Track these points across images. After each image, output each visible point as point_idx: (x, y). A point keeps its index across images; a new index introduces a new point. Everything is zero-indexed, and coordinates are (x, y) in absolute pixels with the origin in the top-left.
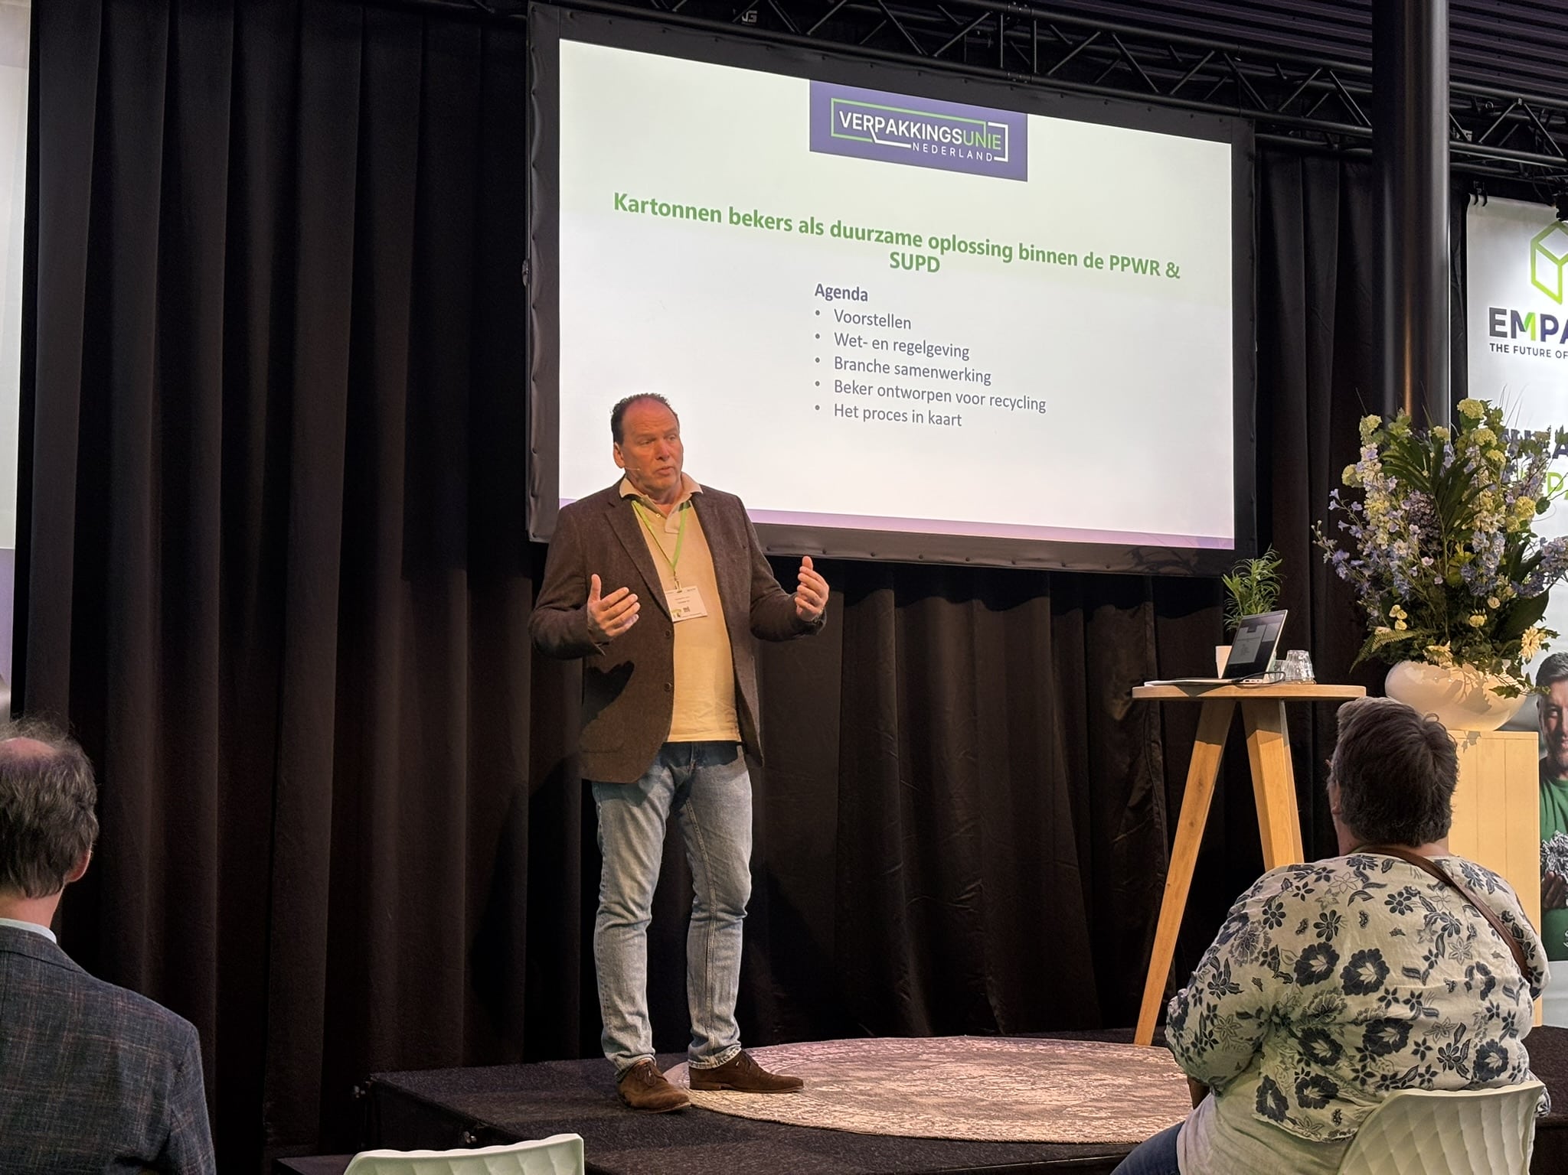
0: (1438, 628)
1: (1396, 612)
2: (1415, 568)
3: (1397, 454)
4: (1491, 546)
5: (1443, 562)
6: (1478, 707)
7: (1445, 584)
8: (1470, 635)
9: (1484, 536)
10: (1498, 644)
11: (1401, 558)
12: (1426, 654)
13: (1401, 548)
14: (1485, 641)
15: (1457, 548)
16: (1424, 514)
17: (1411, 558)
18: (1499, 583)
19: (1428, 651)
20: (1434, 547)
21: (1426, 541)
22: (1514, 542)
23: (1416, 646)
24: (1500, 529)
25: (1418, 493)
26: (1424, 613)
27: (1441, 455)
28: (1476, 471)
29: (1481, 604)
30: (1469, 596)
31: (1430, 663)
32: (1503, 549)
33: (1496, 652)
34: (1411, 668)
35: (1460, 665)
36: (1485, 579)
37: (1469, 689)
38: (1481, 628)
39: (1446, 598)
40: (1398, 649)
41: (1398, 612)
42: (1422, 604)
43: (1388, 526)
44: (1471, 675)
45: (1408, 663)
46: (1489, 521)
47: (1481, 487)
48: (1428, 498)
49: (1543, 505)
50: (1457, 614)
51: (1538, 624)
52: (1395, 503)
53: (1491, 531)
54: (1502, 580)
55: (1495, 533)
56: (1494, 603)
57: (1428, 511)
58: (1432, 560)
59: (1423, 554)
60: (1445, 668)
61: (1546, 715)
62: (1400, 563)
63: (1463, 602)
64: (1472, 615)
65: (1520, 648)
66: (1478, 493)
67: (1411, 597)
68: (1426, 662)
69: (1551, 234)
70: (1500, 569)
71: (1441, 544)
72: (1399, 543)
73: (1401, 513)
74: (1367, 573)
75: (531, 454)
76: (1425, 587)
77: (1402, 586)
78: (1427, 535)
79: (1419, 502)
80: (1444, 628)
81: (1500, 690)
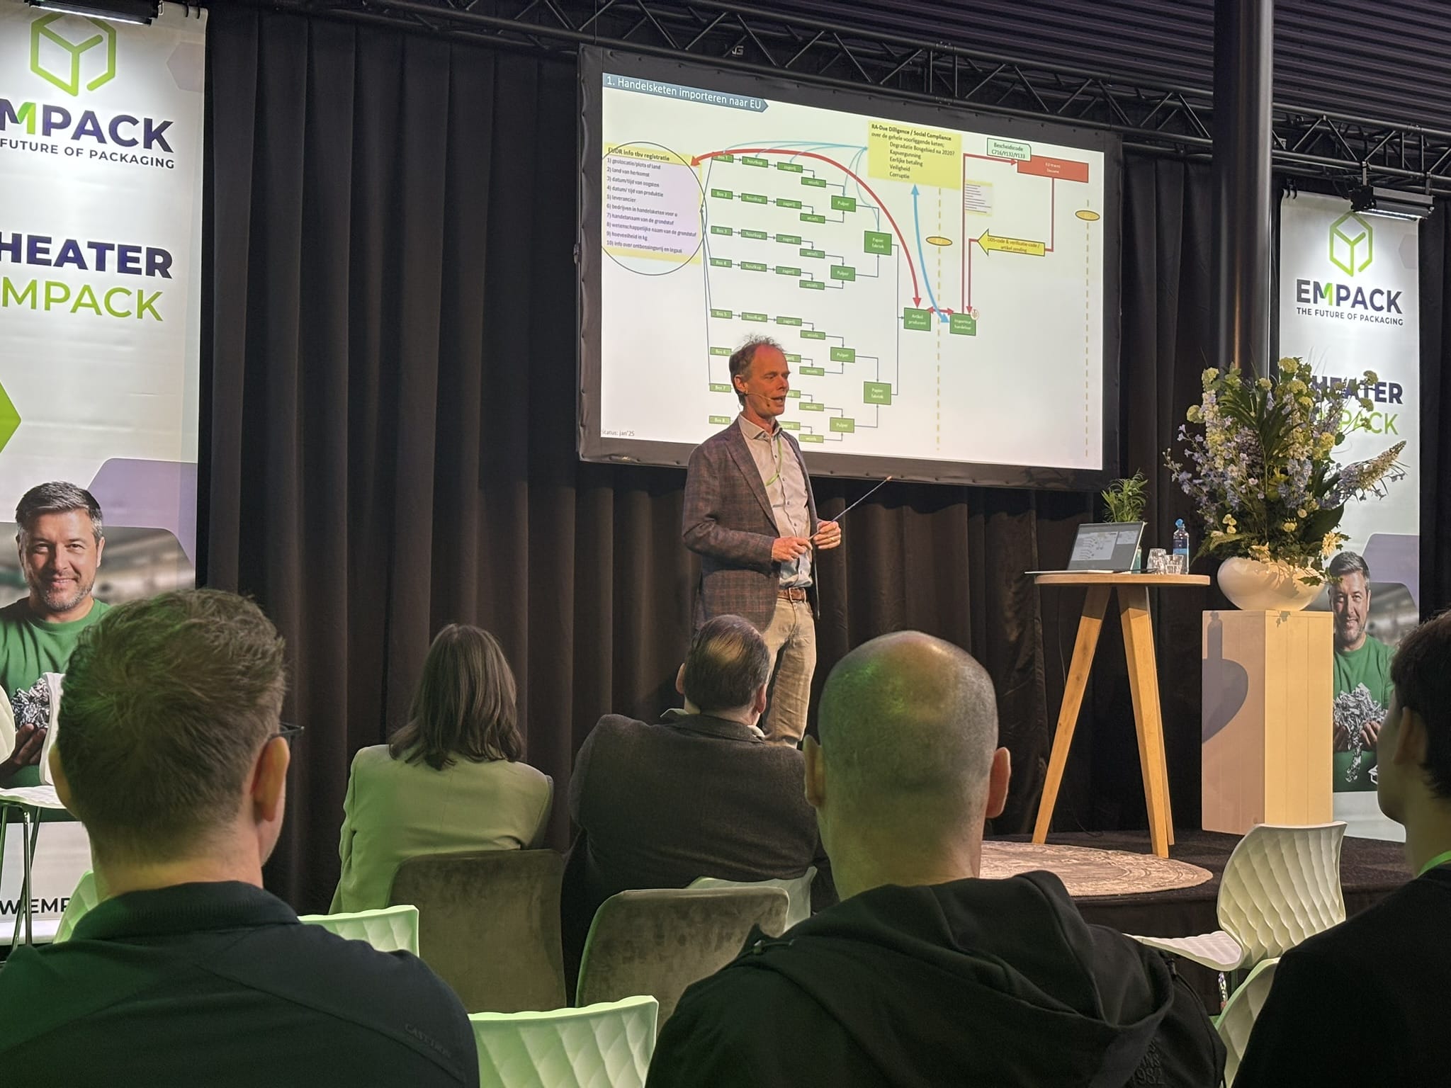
0: (1259, 533)
1: (1228, 519)
2: (1243, 487)
3: (1231, 399)
4: (1302, 470)
5: (1264, 482)
6: (1289, 592)
7: (1266, 499)
8: (1284, 538)
9: (1296, 462)
10: (1305, 546)
11: (1233, 479)
12: (1250, 552)
13: (1233, 471)
14: (1295, 542)
15: (1275, 471)
16: (1251, 445)
17: (1240, 479)
18: (1306, 498)
19: (1252, 549)
20: (1258, 470)
21: (1250, 466)
22: (1319, 467)
23: (1243, 546)
24: (1308, 457)
25: (1246, 429)
26: (1249, 520)
27: (1264, 399)
28: (1291, 412)
29: (1293, 514)
30: (1284, 507)
31: (1253, 559)
32: (1310, 472)
33: (1303, 550)
34: (1238, 563)
35: (1276, 561)
36: (1296, 495)
37: (1282, 579)
38: (1292, 533)
39: (1266, 510)
40: (1229, 548)
41: (1229, 519)
42: (1249, 514)
43: (1224, 454)
44: (1284, 569)
45: (1236, 558)
46: (1300, 451)
47: (1294, 425)
48: (1254, 432)
49: (1340, 438)
50: (1275, 521)
51: (1335, 530)
52: (1228, 436)
53: (1302, 459)
54: (1309, 496)
55: (1305, 461)
56: (1303, 514)
57: (1254, 443)
58: (1257, 481)
59: (1250, 476)
60: (1265, 562)
61: (1336, 600)
62: (1232, 482)
63: (1279, 513)
64: (1286, 522)
65: (1320, 548)
66: (1292, 429)
67: (1240, 508)
68: (1250, 559)
69: (1346, 221)
70: (1308, 488)
71: (1263, 468)
72: (1232, 467)
73: (1234, 444)
74: (1205, 489)
75: (580, 395)
76: (1250, 501)
77: (1233, 500)
78: (1253, 461)
79: (1247, 435)
80: (1263, 532)
81: (1305, 580)
